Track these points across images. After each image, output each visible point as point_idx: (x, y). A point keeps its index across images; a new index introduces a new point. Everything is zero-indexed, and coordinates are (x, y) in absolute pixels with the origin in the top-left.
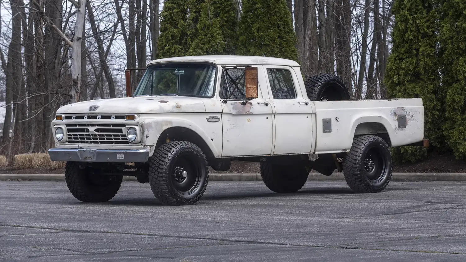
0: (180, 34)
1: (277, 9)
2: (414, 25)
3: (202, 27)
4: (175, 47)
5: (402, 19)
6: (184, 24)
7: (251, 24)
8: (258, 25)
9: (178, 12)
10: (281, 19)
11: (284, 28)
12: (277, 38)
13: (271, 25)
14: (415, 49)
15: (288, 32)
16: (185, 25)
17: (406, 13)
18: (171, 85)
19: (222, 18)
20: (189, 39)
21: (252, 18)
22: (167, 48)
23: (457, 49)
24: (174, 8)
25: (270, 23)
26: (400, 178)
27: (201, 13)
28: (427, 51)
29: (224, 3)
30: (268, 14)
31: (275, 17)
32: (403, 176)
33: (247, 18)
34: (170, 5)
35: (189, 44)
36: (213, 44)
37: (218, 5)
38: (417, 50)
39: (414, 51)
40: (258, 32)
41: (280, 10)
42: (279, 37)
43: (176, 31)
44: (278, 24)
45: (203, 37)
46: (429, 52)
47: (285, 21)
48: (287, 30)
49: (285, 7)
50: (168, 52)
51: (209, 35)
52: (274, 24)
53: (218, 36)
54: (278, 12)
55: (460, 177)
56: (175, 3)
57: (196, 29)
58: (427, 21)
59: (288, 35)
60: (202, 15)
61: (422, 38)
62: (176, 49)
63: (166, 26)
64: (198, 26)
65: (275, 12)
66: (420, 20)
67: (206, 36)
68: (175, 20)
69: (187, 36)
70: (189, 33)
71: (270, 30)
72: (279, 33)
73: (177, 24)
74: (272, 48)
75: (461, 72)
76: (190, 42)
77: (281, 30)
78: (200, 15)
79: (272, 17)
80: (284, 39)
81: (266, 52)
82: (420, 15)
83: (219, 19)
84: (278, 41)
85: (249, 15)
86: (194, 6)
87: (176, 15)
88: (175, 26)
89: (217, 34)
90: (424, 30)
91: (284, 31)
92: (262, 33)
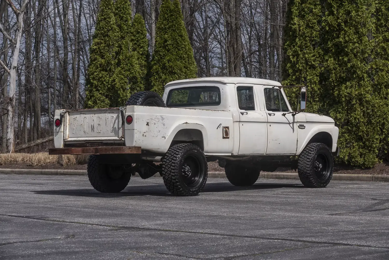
0: (106, 63)
1: (183, 46)
2: (304, 59)
3: (124, 58)
4: (102, 74)
5: (294, 54)
6: (109, 55)
7: (163, 56)
8: (169, 57)
9: (105, 46)
10: (186, 53)
11: (188, 60)
12: (183, 67)
13: (178, 58)
14: (304, 77)
15: (191, 63)
16: (110, 57)
17: (298, 49)
18: (98, 101)
19: (138, 52)
20: (113, 67)
21: (163, 52)
22: (96, 73)
23: (339, 78)
24: (102, 43)
25: (178, 56)
26: (290, 177)
27: (122, 47)
28: (313, 80)
29: (139, 40)
30: (176, 49)
31: (182, 52)
32: (292, 175)
33: (160, 52)
34: (99, 41)
35: (113, 71)
36: (133, 72)
37: (135, 42)
38: (305, 78)
39: (303, 79)
40: (168, 63)
41: (185, 46)
42: (184, 67)
43: (103, 61)
44: (184, 57)
45: (125, 66)
46: (315, 80)
47: (189, 55)
48: (190, 62)
49: (189, 44)
50: (96, 77)
51: (129, 65)
52: (181, 57)
53: (136, 65)
54: (184, 48)
55: (340, 177)
56: (102, 40)
57: (119, 59)
58: (314, 56)
59: (191, 66)
60: (124, 49)
61: (309, 68)
62: (103, 74)
63: (95, 57)
64: (121, 57)
65: (182, 47)
66: (308, 55)
67: (127, 65)
68: (102, 53)
69: (111, 64)
70: (113, 62)
71: (178, 61)
72: (185, 64)
73: (104, 56)
74: (180, 76)
75: (343, 95)
76: (114, 70)
77: (186, 62)
78: (122, 49)
79: (179, 52)
80: (188, 69)
81: (174, 78)
82: (308, 51)
83: (136, 52)
84: (184, 70)
85: (161, 50)
86: (117, 42)
87: (103, 49)
88: (102, 57)
89: (135, 64)
90: (311, 63)
91: (188, 63)
92: (172, 64)
